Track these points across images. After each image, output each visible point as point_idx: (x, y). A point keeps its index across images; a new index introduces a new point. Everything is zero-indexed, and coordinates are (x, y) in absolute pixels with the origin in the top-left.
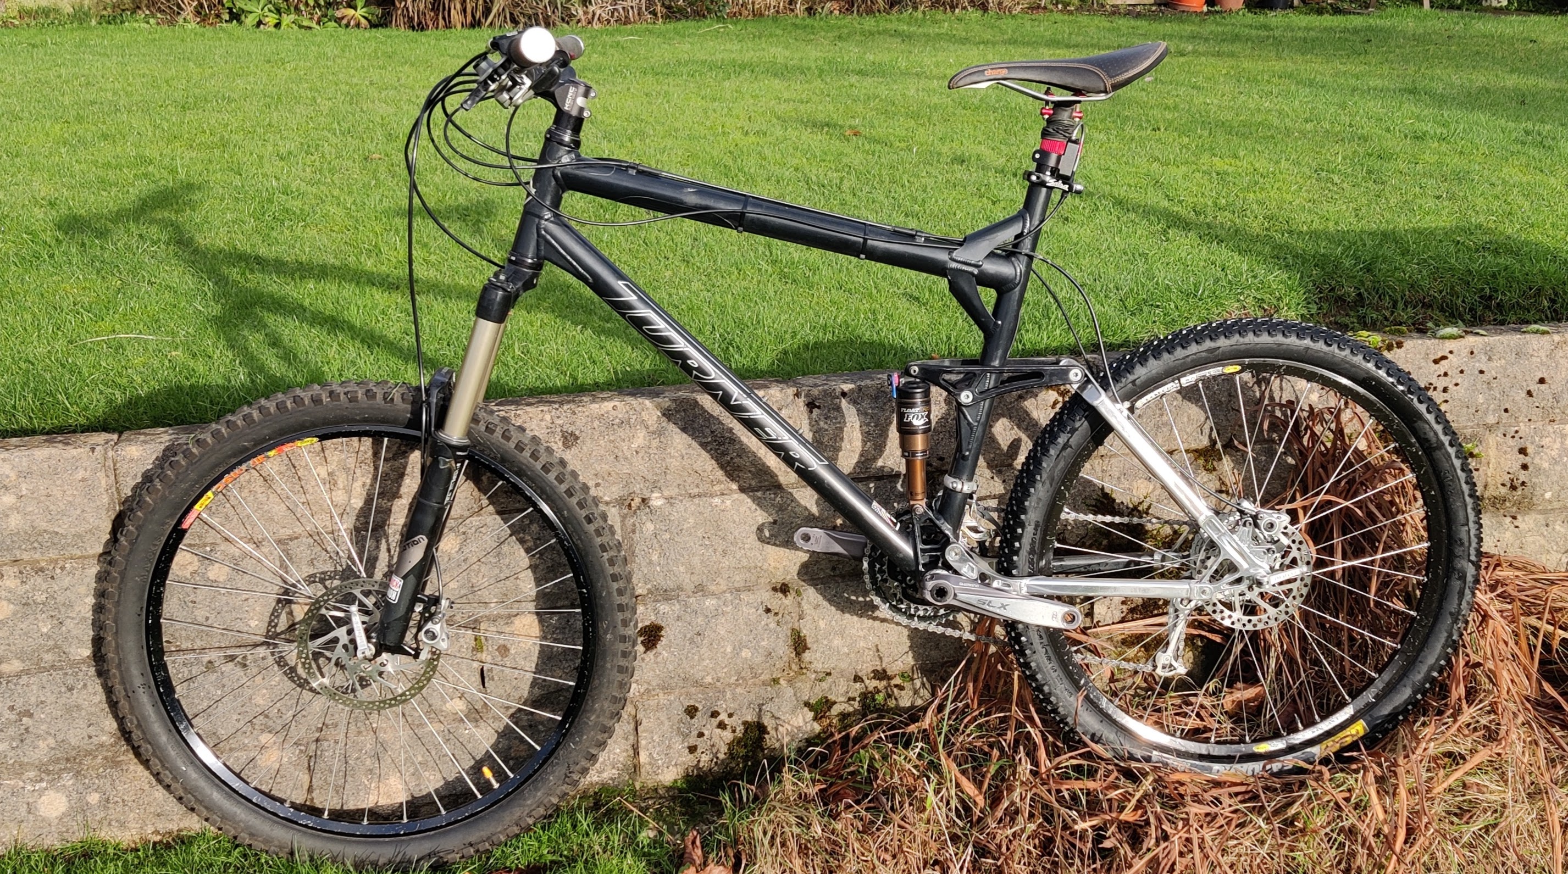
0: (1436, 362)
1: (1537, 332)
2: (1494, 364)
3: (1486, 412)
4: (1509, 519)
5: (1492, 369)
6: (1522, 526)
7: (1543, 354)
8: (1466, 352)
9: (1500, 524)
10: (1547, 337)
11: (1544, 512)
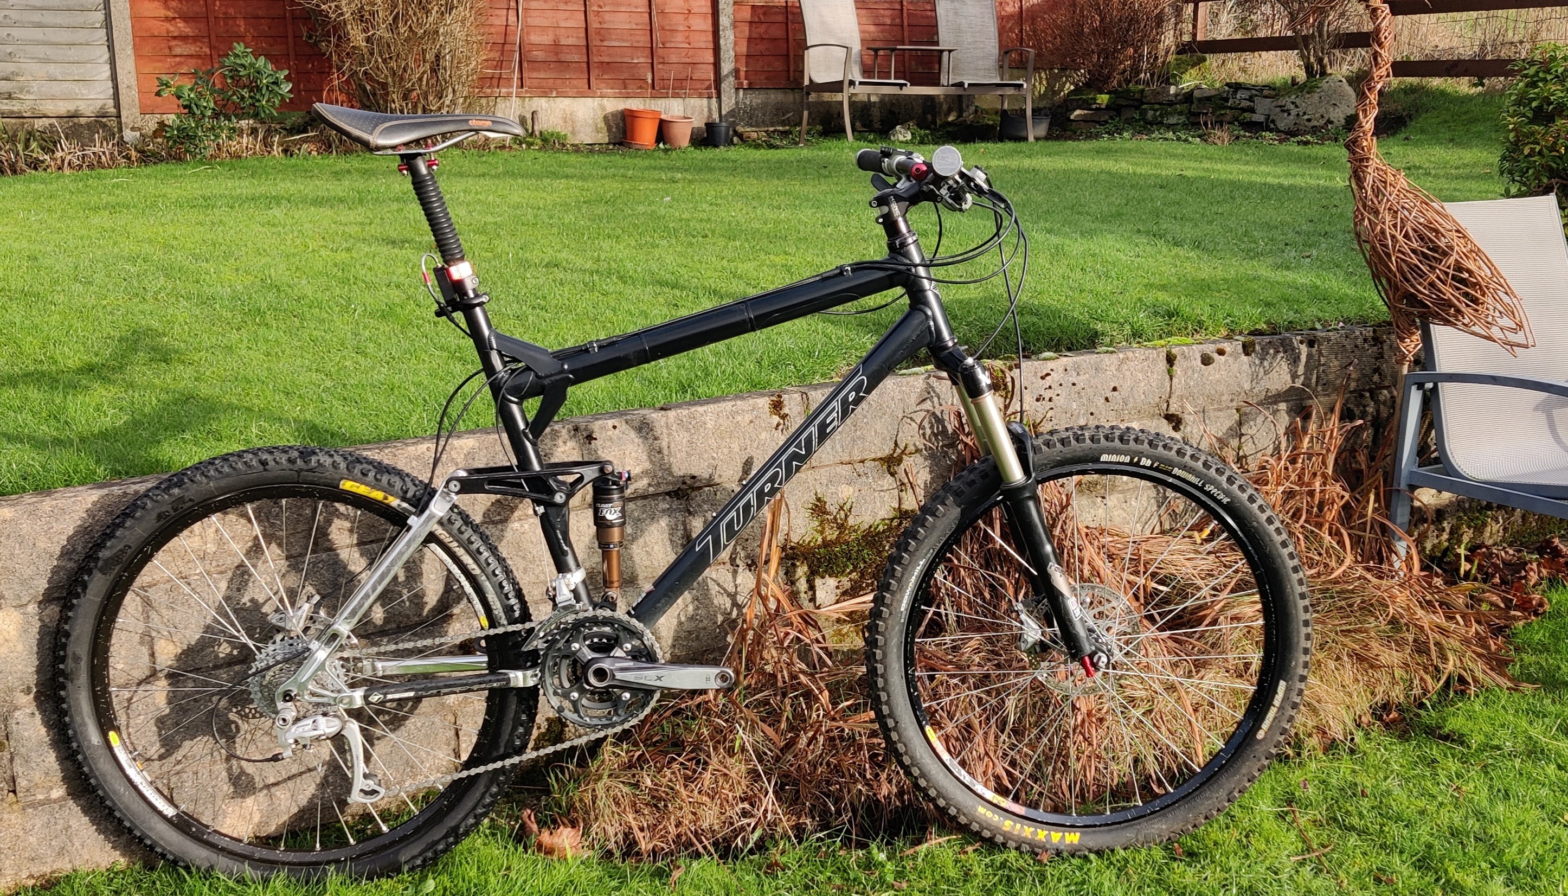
0: (1043, 378)
1: (1107, 352)
2: (1081, 378)
3: (1078, 417)
4: (1099, 499)
5: (1081, 380)
6: (1109, 503)
7: (1113, 368)
8: (1061, 369)
9: (1095, 504)
10: (1114, 356)
11: (1122, 492)
